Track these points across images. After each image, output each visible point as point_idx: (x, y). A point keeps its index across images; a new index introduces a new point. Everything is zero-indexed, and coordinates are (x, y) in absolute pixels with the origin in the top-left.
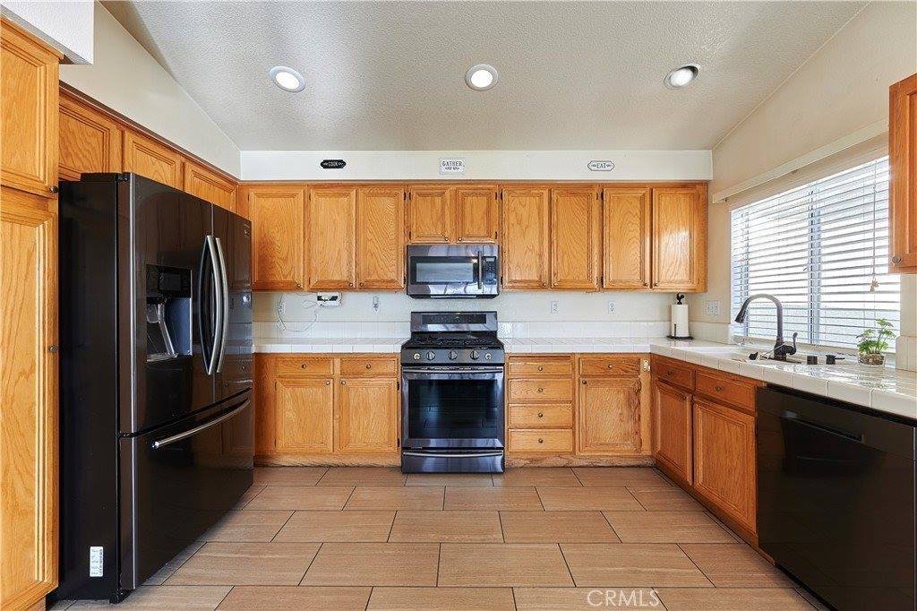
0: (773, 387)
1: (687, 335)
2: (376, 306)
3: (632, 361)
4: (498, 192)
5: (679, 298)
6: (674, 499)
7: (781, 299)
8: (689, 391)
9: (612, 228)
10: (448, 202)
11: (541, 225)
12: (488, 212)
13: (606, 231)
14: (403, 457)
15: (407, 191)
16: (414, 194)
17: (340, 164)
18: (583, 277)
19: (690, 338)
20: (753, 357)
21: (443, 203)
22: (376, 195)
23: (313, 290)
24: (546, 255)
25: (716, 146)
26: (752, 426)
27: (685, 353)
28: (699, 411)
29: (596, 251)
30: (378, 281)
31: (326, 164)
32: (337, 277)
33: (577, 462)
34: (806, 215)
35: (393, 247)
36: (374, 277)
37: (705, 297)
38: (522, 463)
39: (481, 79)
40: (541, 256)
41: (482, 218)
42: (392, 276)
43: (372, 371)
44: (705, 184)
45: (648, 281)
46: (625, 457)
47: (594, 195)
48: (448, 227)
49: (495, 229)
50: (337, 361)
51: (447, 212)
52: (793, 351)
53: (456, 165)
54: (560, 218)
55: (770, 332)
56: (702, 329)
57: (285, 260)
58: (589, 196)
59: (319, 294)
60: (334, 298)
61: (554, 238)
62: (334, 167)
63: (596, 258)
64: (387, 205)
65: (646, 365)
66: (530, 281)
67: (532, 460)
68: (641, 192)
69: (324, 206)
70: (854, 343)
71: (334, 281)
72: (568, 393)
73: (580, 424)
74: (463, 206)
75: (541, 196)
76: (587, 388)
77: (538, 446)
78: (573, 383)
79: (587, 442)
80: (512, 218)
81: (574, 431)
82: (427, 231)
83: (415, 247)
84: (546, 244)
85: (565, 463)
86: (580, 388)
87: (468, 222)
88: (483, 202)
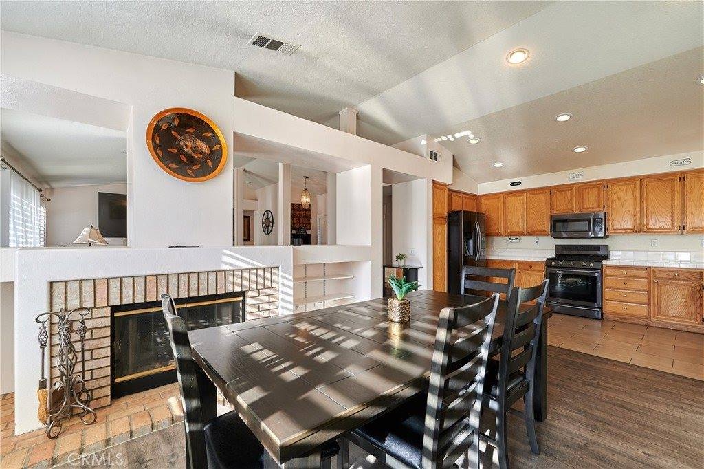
2: (537, 242)
4: (605, 185)
10: (575, 193)
12: (599, 195)
15: (552, 191)
16: (555, 192)
17: (519, 183)
21: (572, 194)
22: (536, 194)
23: (507, 236)
31: (513, 184)
32: (517, 230)
36: (536, 230)
38: (615, 319)
40: (635, 215)
41: (595, 199)
42: (544, 229)
43: (532, 269)
47: (677, 179)
48: (574, 205)
49: (603, 203)
51: (574, 198)
53: (578, 176)
54: (649, 193)
59: (510, 237)
60: (516, 239)
62: (516, 185)
63: (678, 215)
64: (541, 197)
67: (622, 319)
69: (512, 201)
71: (516, 232)
72: (645, 287)
73: (654, 304)
74: (583, 194)
75: (635, 184)
76: (659, 285)
77: (624, 311)
78: (649, 282)
79: (659, 314)
80: (615, 197)
81: (649, 307)
82: (562, 207)
83: (556, 216)
84: (638, 209)
85: (645, 323)
86: (654, 285)
87: (586, 202)
88: (595, 191)
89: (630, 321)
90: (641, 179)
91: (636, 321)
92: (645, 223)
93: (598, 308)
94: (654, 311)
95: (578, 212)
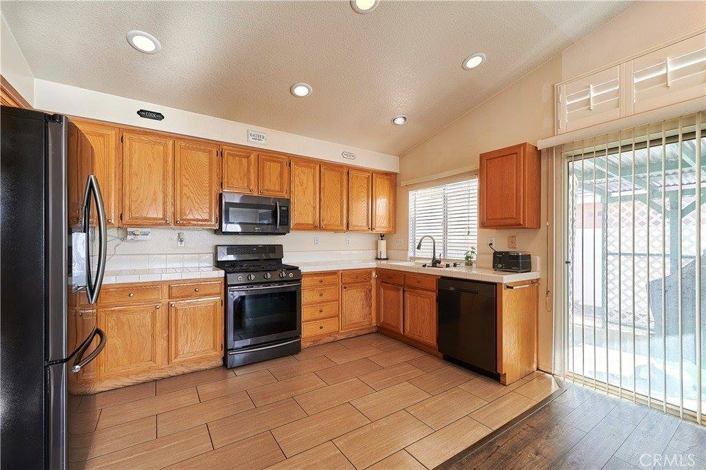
0: (443, 278)
1: (385, 257)
3: (367, 272)
4: (288, 161)
5: (382, 237)
6: (394, 344)
7: (435, 238)
8: (402, 286)
9: (353, 194)
10: (253, 163)
11: (315, 188)
12: (281, 174)
13: (350, 195)
15: (220, 151)
16: (225, 153)
18: (338, 222)
19: (387, 259)
20: (424, 266)
21: (249, 164)
22: (193, 149)
24: (318, 207)
25: (402, 156)
26: (435, 297)
27: (399, 266)
28: (407, 295)
29: (345, 206)
30: (194, 220)
33: (339, 337)
34: (442, 196)
35: (207, 193)
37: (395, 236)
38: (309, 344)
40: (314, 208)
41: (277, 178)
43: (199, 293)
44: (395, 174)
45: (370, 227)
46: (364, 329)
47: (345, 172)
48: (252, 182)
49: (286, 187)
50: (165, 287)
51: (252, 171)
52: (440, 262)
53: (260, 138)
54: (326, 184)
55: (429, 254)
56: (392, 253)
58: (342, 173)
61: (322, 197)
63: (345, 211)
64: (203, 158)
65: (374, 274)
66: (308, 224)
68: (367, 175)
69: (139, 150)
70: (463, 257)
75: (315, 169)
80: (297, 181)
82: (236, 183)
87: (267, 180)
88: (278, 167)
90: (320, 164)
95: (257, 193)
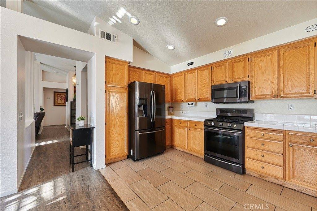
2: (206, 106)
10: (227, 67)
11: (273, 68)
14: (205, 156)
15: (212, 67)
16: (215, 67)
17: (192, 63)
21: (225, 68)
22: (203, 70)
23: (187, 101)
29: (313, 75)
31: (189, 65)
32: (192, 98)
33: (288, 186)
35: (208, 86)
36: (202, 97)
38: (255, 175)
39: (221, 22)
41: (242, 70)
42: (207, 96)
43: (197, 127)
47: (312, 45)
48: (227, 76)
49: (248, 74)
50: (188, 122)
51: (227, 71)
53: (229, 53)
54: (286, 62)
57: (180, 93)
59: (189, 103)
60: (192, 104)
62: (191, 65)
64: (206, 73)
66: (267, 95)
67: (260, 175)
69: (189, 76)
71: (191, 99)
72: (281, 150)
73: (289, 166)
74: (233, 67)
75: (273, 54)
76: (293, 149)
77: (262, 170)
78: (284, 145)
79: (294, 177)
80: (257, 68)
81: (284, 169)
82: (219, 79)
83: (215, 86)
84: (276, 76)
85: (280, 183)
86: (289, 148)
87: (235, 73)
88: (242, 63)
89: (267, 179)
90: (279, 48)
91: (273, 180)
92: (282, 89)
93: (241, 164)
94: (289, 174)
95: (230, 82)
